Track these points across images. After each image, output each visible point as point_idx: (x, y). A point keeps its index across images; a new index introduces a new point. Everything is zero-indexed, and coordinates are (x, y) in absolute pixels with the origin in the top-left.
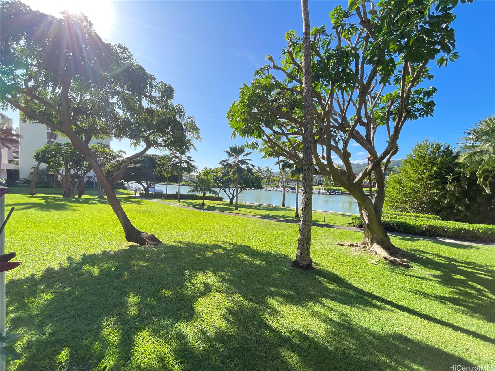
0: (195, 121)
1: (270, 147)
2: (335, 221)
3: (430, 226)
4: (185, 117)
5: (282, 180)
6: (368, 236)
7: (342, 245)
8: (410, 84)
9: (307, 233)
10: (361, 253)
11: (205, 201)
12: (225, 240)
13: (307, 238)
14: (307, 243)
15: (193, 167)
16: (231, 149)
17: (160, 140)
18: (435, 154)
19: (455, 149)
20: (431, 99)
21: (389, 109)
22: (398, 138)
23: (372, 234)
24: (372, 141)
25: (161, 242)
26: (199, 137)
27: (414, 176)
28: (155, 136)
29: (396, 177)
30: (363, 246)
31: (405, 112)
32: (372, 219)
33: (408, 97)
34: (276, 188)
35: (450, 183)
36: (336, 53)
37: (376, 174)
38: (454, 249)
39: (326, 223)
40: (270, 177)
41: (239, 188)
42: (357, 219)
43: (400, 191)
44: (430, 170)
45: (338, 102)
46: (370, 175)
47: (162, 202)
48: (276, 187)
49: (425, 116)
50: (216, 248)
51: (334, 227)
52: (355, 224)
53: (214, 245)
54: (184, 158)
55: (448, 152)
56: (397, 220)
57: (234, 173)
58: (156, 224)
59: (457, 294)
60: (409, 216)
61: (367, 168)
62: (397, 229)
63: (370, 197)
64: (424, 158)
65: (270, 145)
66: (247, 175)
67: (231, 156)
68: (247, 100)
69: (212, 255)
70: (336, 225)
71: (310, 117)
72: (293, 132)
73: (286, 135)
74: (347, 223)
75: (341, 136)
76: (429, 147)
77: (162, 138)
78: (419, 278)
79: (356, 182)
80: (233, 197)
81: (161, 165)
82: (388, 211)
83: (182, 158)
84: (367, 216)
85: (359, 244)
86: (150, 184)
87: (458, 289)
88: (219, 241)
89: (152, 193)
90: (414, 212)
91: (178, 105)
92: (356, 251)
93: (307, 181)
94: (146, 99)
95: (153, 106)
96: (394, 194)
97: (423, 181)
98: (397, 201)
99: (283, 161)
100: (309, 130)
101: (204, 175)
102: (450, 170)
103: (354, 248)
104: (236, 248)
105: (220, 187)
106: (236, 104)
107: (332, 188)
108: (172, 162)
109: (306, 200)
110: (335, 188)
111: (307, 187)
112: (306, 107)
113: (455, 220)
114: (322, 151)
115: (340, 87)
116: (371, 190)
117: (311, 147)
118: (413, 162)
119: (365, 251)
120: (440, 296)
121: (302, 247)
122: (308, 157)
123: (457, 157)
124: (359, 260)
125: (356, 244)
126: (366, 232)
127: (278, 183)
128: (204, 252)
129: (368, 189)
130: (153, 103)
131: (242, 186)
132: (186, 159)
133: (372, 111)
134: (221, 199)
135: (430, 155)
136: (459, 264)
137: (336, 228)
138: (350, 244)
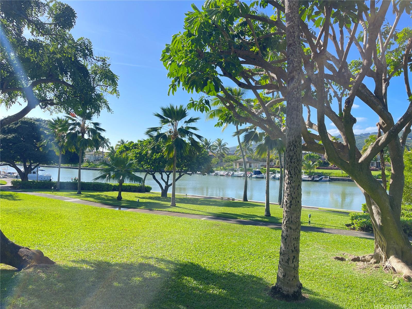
0: (109, 65)
1: (228, 107)
2: (325, 221)
4: (93, 58)
5: (242, 160)
6: (381, 245)
7: (342, 259)
9: (293, 242)
10: (371, 271)
11: (122, 193)
12: (160, 256)
13: (293, 249)
14: (294, 257)
15: (103, 139)
16: (164, 110)
17: (50, 95)
23: (387, 241)
24: (384, 99)
25: (53, 263)
26: (115, 90)
28: (41, 87)
30: (373, 261)
32: (386, 218)
34: (232, 173)
37: (391, 149)
39: (312, 225)
40: (222, 155)
41: (177, 172)
42: (359, 219)
47: (50, 196)
48: (233, 170)
50: (145, 270)
51: (325, 230)
52: (356, 225)
53: (142, 265)
54: (89, 124)
57: (170, 149)
58: (42, 232)
61: (379, 141)
63: (382, 185)
65: (228, 104)
66: (190, 151)
67: (165, 121)
68: (197, 32)
69: (140, 282)
70: (326, 227)
71: (296, 60)
72: (266, 84)
73: (254, 89)
74: (343, 225)
75: (335, 92)
77: (54, 91)
79: (362, 161)
80: (167, 186)
81: (48, 135)
83: (86, 125)
84: (378, 213)
85: (367, 257)
86: (30, 166)
88: (150, 258)
89: (33, 182)
91: (82, 38)
92: (364, 269)
93: (293, 161)
94: (29, 27)
95: (41, 38)
99: (246, 130)
100: (295, 80)
101: (121, 152)
103: (361, 264)
104: (179, 268)
105: (145, 171)
106: (178, 38)
107: (316, 171)
108: (69, 131)
109: (292, 189)
110: (320, 171)
111: (293, 169)
112: (290, 44)
114: (308, 114)
116: (383, 175)
117: (298, 107)
119: (378, 267)
121: (286, 264)
122: (294, 123)
124: (369, 282)
125: (364, 257)
126: (378, 238)
127: (234, 165)
128: (127, 276)
129: (380, 173)
130: (41, 32)
131: (182, 169)
132: (92, 126)
133: (383, 54)
134: (148, 190)
137: (328, 233)
138: (353, 257)
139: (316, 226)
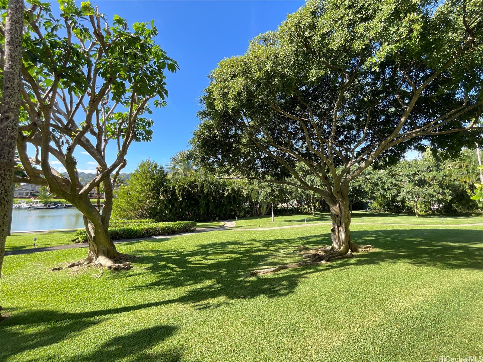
2: (53, 241)
3: (148, 228)
6: (93, 250)
7: (59, 269)
8: (136, 111)
10: (83, 271)
18: (153, 172)
19: (166, 169)
20: (150, 128)
21: (120, 126)
22: (126, 154)
23: (98, 246)
24: (103, 153)
27: (139, 188)
29: (126, 189)
30: (86, 263)
31: (132, 133)
32: (98, 231)
33: (134, 121)
35: (162, 194)
36: (63, 44)
37: (105, 185)
38: (162, 243)
39: (36, 247)
42: (82, 234)
43: (128, 202)
44: (150, 184)
45: (64, 100)
46: (98, 186)
49: (146, 140)
51: (50, 249)
52: (80, 239)
55: (161, 171)
56: (124, 228)
59: (161, 276)
60: (135, 222)
61: (96, 179)
62: (124, 236)
63: (97, 208)
64: (146, 174)
70: (52, 246)
74: (69, 241)
76: (150, 166)
78: (137, 275)
79: (82, 193)
82: (117, 221)
84: (93, 228)
85: (82, 261)
87: (161, 273)
90: (138, 218)
92: (78, 271)
96: (123, 204)
97: (145, 192)
98: (125, 211)
102: (162, 185)
103: (75, 268)
107: (52, 200)
110: (57, 200)
113: (164, 221)
114: (36, 153)
115: (66, 84)
116: (99, 202)
118: (139, 176)
119: (89, 266)
120: (150, 283)
123: (166, 175)
124: (80, 279)
125: (79, 262)
126: (91, 245)
129: (96, 200)
133: (104, 123)
135: (150, 172)
136: (163, 253)
137: (52, 250)
138: (70, 264)
139: (42, 246)
